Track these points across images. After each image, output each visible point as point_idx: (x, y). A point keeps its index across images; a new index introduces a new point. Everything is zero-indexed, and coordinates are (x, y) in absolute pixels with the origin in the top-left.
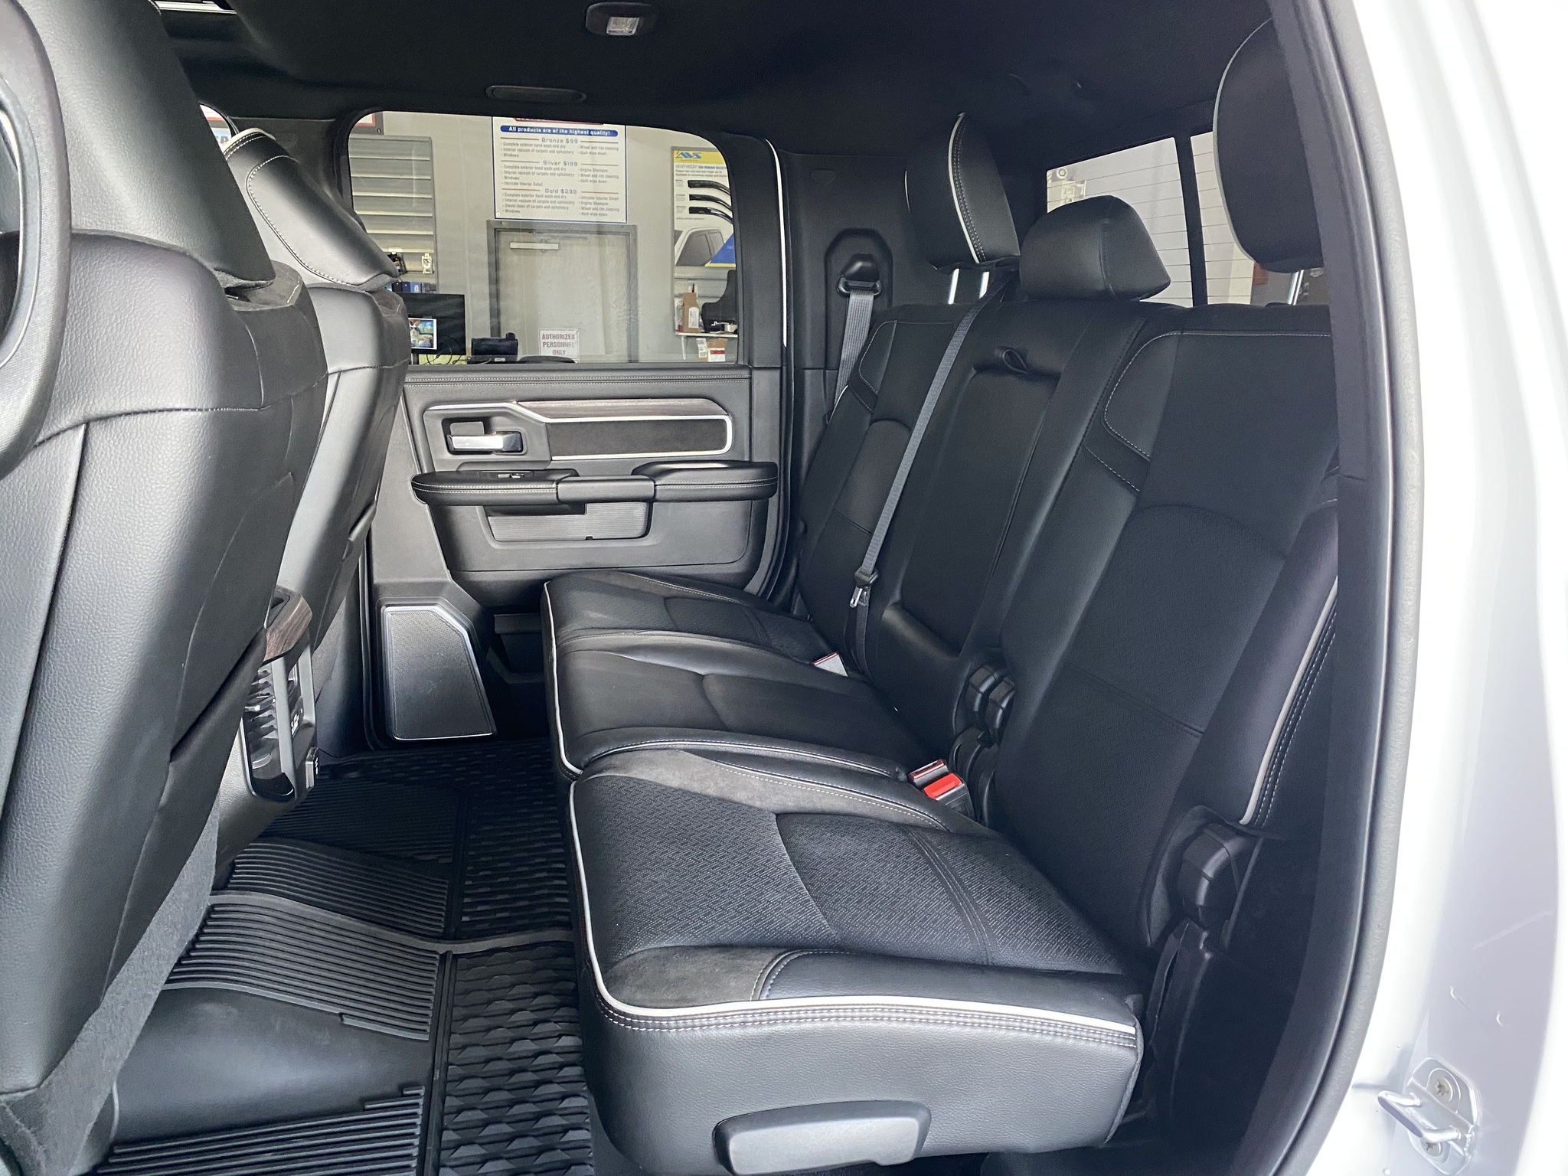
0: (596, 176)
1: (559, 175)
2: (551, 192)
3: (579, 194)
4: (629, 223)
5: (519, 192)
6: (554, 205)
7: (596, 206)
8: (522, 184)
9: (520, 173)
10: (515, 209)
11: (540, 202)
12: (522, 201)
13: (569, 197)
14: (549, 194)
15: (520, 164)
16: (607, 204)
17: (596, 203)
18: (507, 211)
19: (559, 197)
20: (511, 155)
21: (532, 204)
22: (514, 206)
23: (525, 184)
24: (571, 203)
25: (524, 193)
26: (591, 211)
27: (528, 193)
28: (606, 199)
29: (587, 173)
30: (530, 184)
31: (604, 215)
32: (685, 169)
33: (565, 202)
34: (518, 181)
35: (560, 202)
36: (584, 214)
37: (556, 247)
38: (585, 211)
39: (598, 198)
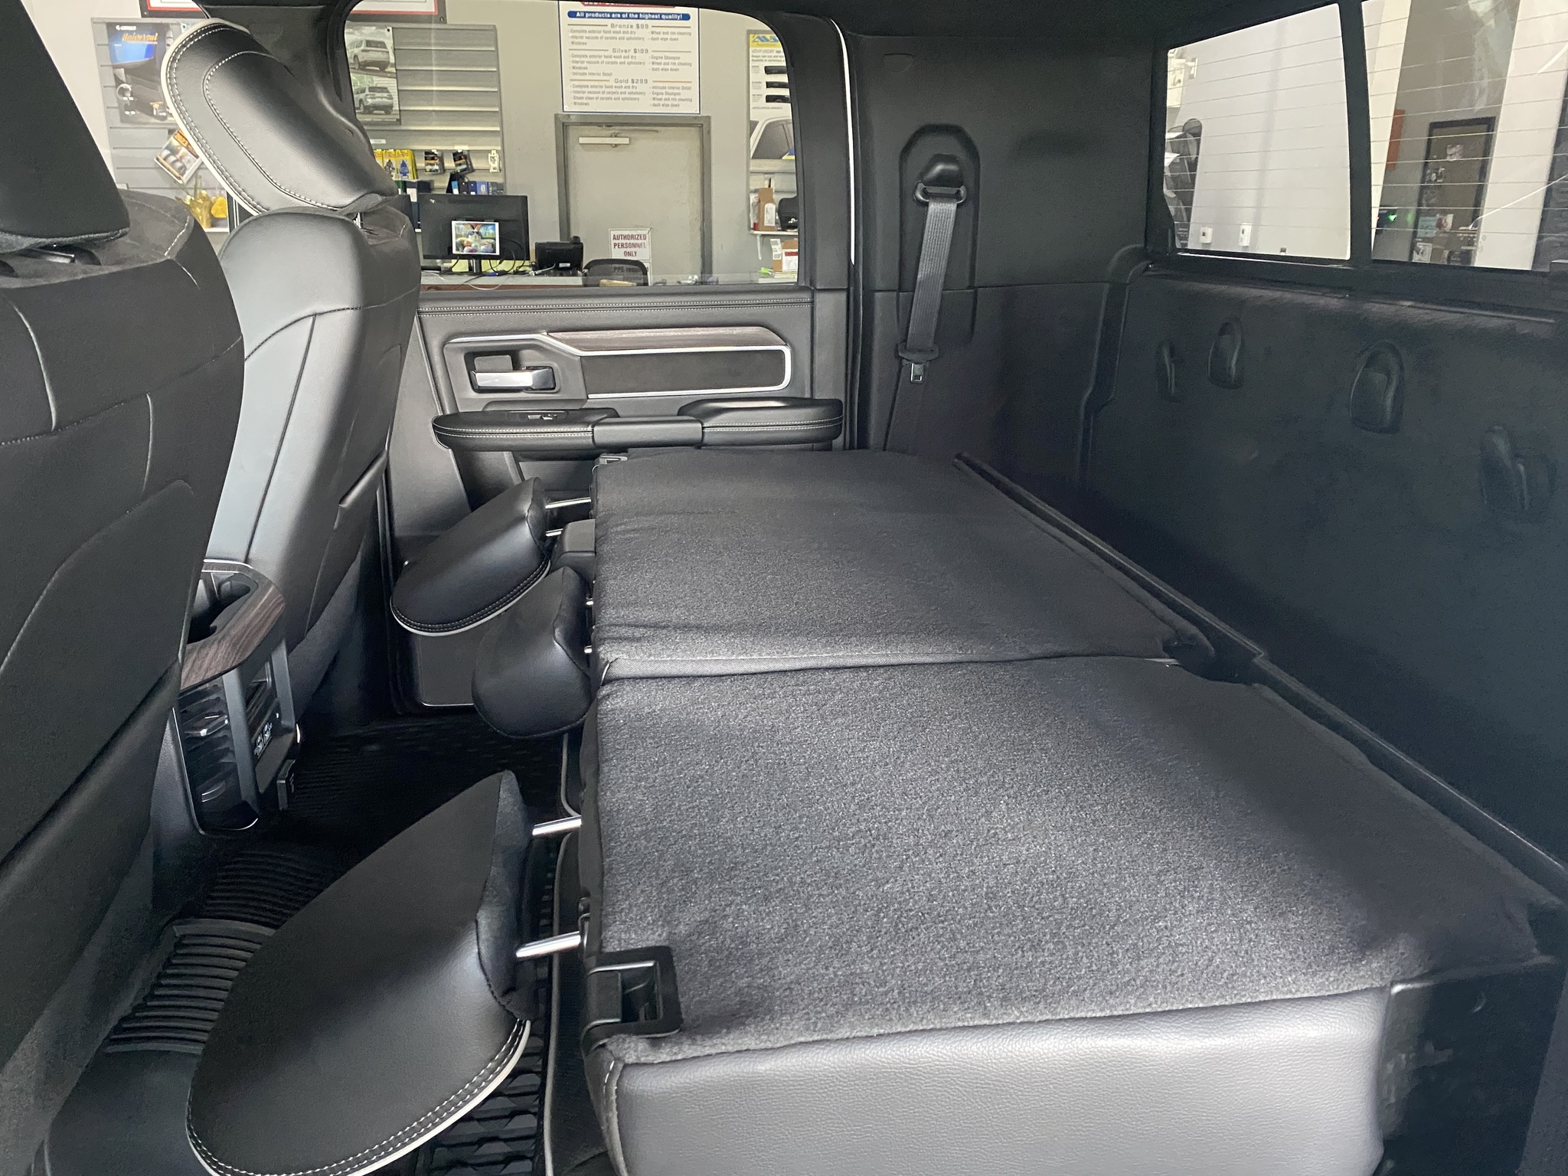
0: (668, 64)
1: (629, 63)
2: (621, 81)
3: (650, 84)
4: (704, 114)
5: (590, 84)
6: (623, 96)
7: (667, 97)
8: (590, 74)
9: (589, 62)
10: (585, 101)
11: (609, 93)
12: (590, 93)
13: (640, 87)
14: (619, 84)
15: (588, 53)
16: (679, 94)
17: (667, 93)
18: (575, 103)
19: (629, 87)
20: (579, 43)
21: (600, 96)
22: (582, 98)
23: (594, 74)
24: (641, 93)
25: (593, 83)
26: (662, 102)
27: (596, 83)
28: (678, 88)
29: (659, 61)
30: (599, 74)
31: (677, 106)
32: (761, 54)
33: (635, 93)
34: (585, 71)
35: (630, 93)
36: (655, 105)
37: (626, 141)
38: (656, 102)
39: (670, 88)
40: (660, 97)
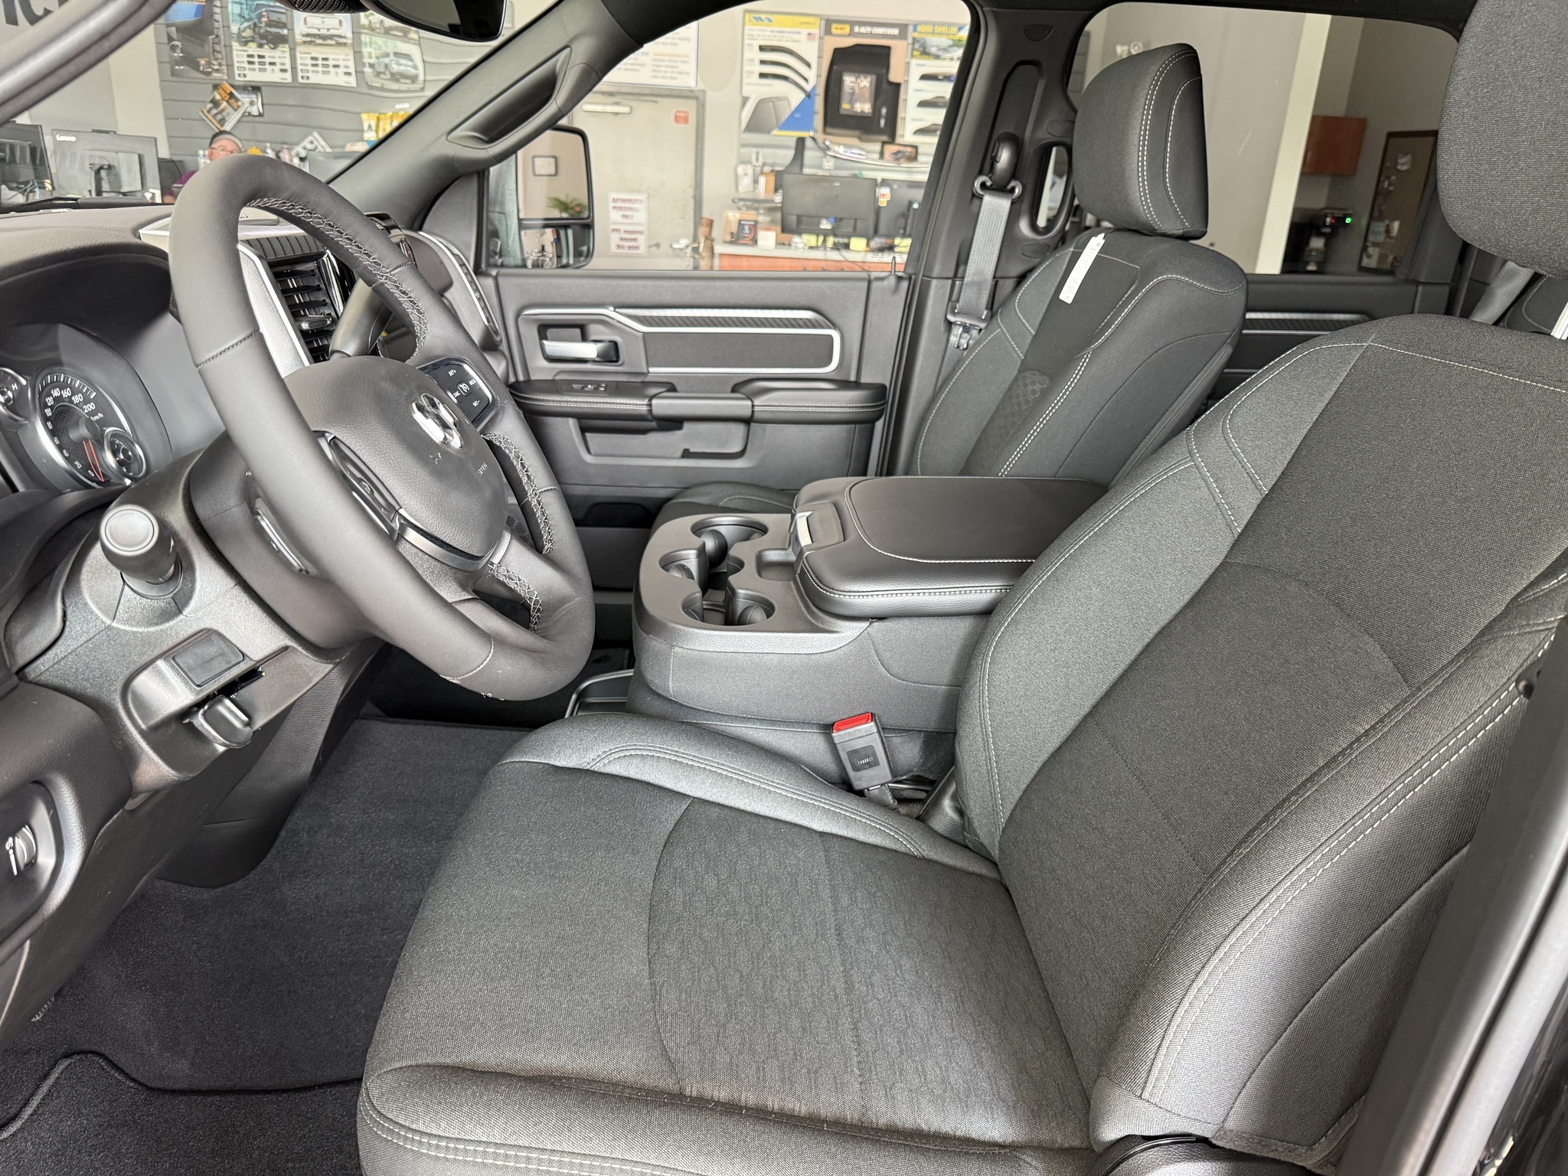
3: (651, 56)
4: (700, 87)
7: (666, 70)
13: (641, 59)
16: (677, 68)
17: (666, 67)
26: (661, 74)
28: (676, 61)
31: (675, 78)
32: (755, 33)
35: (632, 65)
36: (655, 77)
37: (626, 110)
38: (656, 74)
39: (670, 61)
40: (659, 69)
